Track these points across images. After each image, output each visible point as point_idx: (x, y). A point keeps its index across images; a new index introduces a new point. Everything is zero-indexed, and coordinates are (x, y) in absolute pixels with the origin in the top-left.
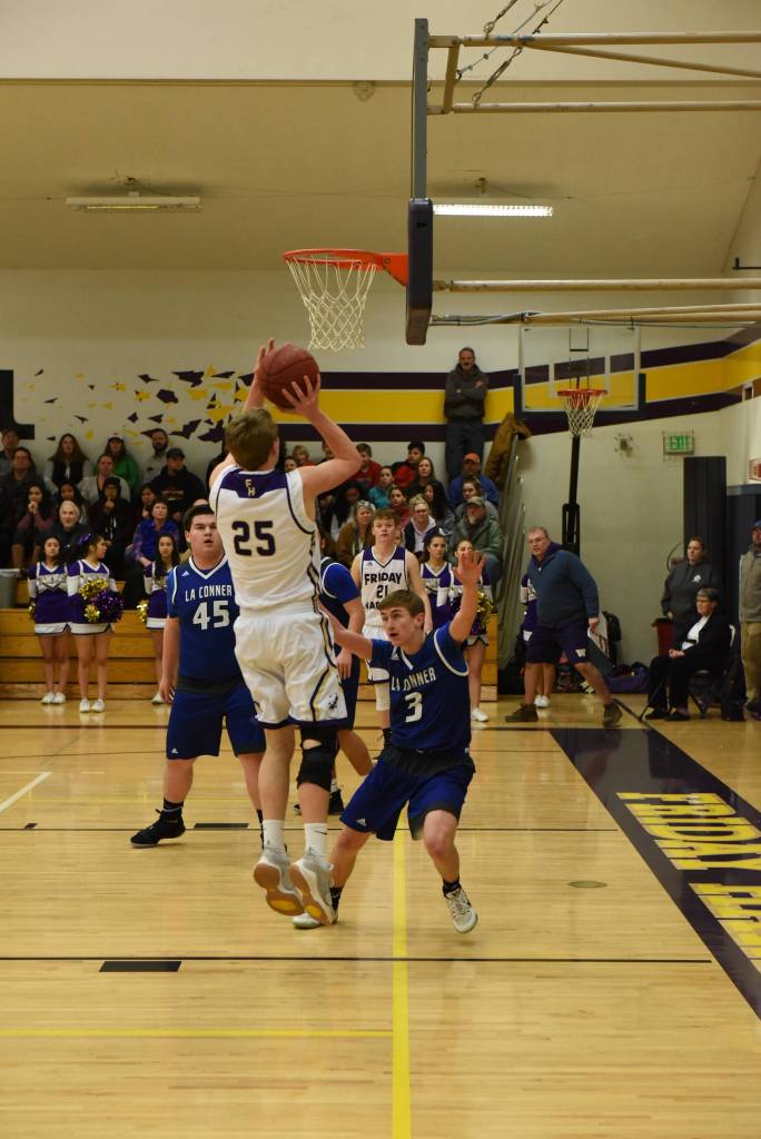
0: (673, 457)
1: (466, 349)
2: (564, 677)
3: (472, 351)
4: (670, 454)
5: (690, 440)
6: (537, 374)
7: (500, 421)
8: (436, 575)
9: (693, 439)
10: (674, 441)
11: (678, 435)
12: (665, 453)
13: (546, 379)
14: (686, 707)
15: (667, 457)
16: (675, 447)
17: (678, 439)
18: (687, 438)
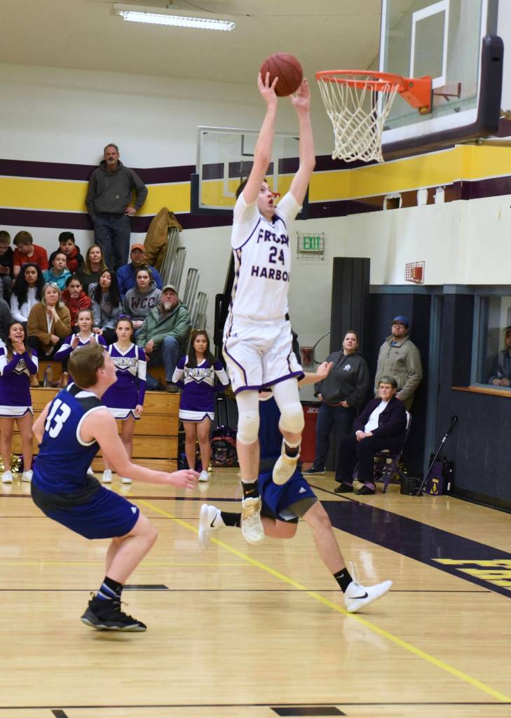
0: (306, 256)
1: (110, 145)
2: (221, 453)
3: (116, 148)
4: (303, 252)
5: (321, 241)
6: (214, 171)
7: (155, 214)
8: (123, 354)
9: (323, 239)
10: (307, 241)
11: (311, 236)
12: (299, 252)
13: (220, 176)
14: (352, 483)
15: (301, 255)
16: (307, 246)
17: (311, 239)
18: (318, 238)
